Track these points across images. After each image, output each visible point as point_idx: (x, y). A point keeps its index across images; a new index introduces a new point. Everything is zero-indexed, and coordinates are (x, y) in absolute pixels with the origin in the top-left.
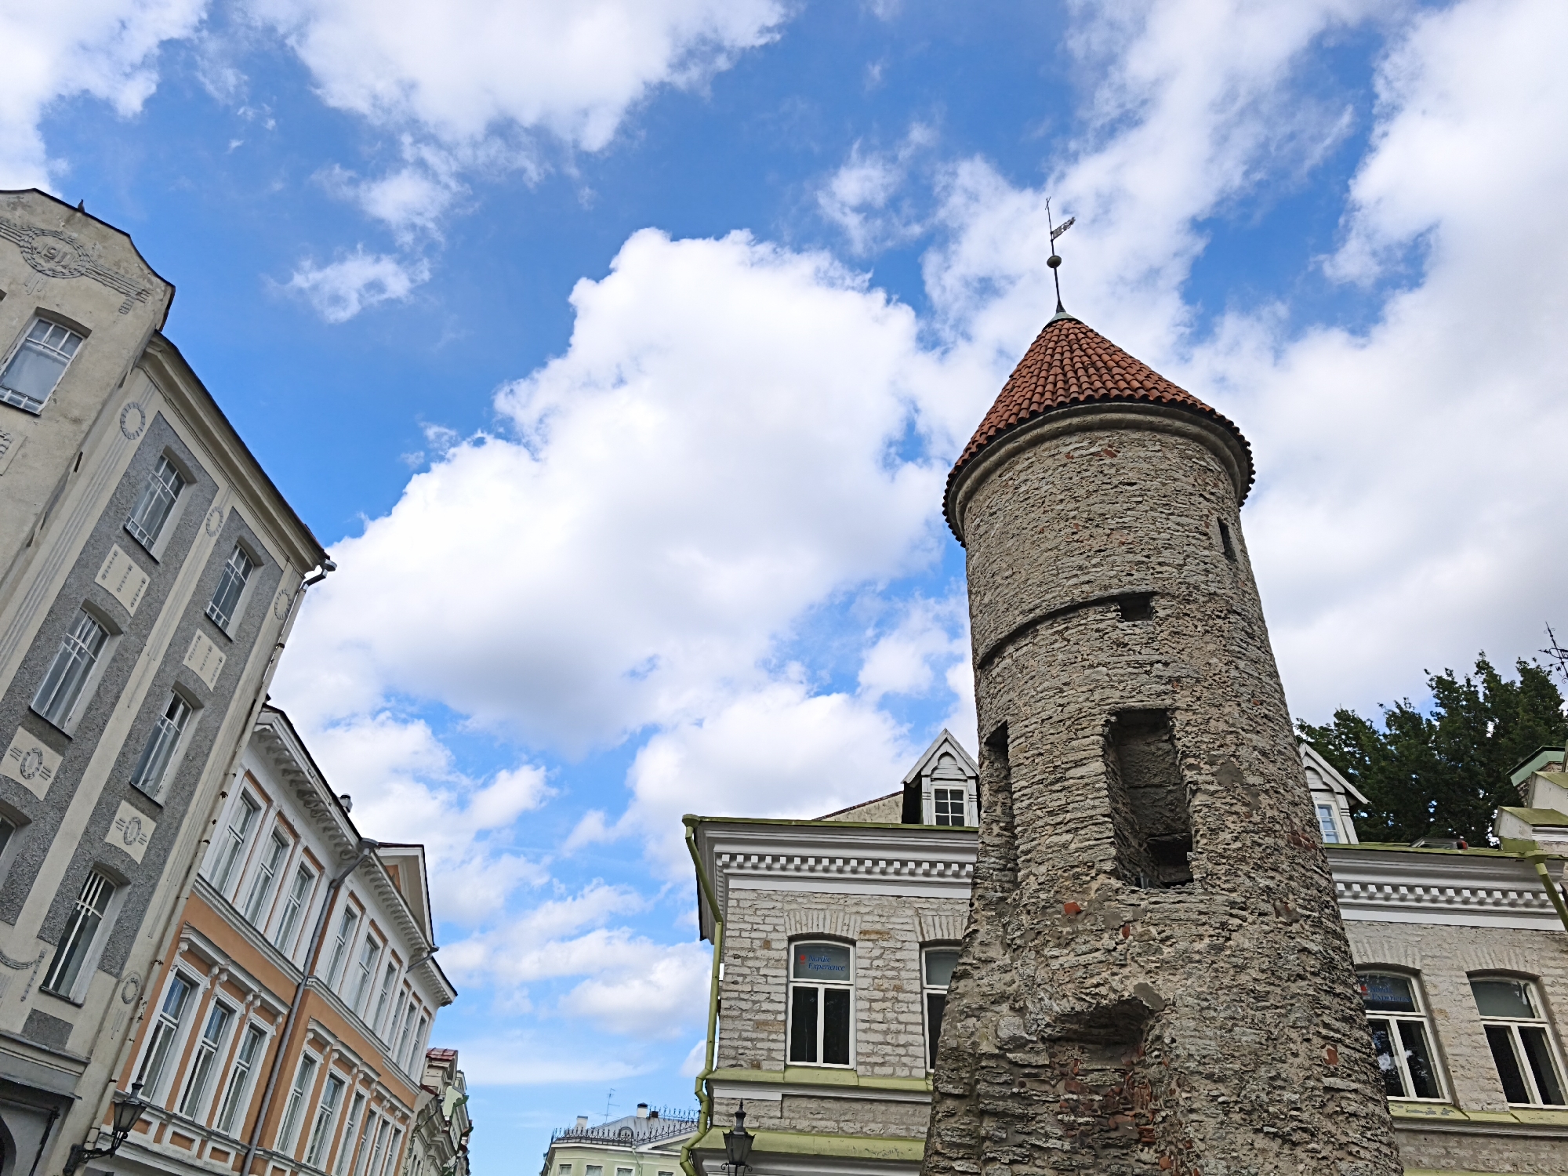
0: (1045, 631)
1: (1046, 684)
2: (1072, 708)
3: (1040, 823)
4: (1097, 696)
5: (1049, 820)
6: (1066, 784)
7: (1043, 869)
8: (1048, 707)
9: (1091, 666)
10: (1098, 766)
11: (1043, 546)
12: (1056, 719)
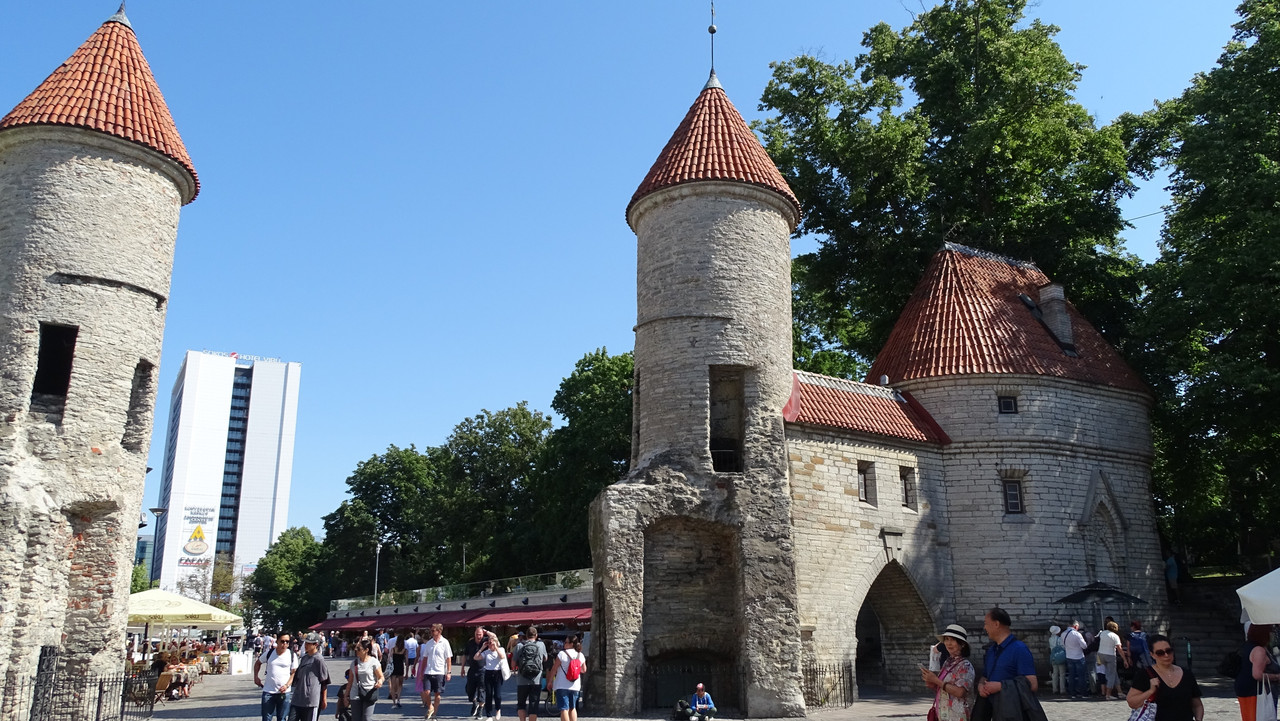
0: (125, 293)
1: (117, 324)
2: (127, 346)
3: (90, 399)
4: (140, 346)
5: (97, 400)
6: (111, 385)
7: (86, 425)
8: (115, 338)
9: (141, 328)
10: (129, 385)
11: (139, 239)
12: (117, 347)
